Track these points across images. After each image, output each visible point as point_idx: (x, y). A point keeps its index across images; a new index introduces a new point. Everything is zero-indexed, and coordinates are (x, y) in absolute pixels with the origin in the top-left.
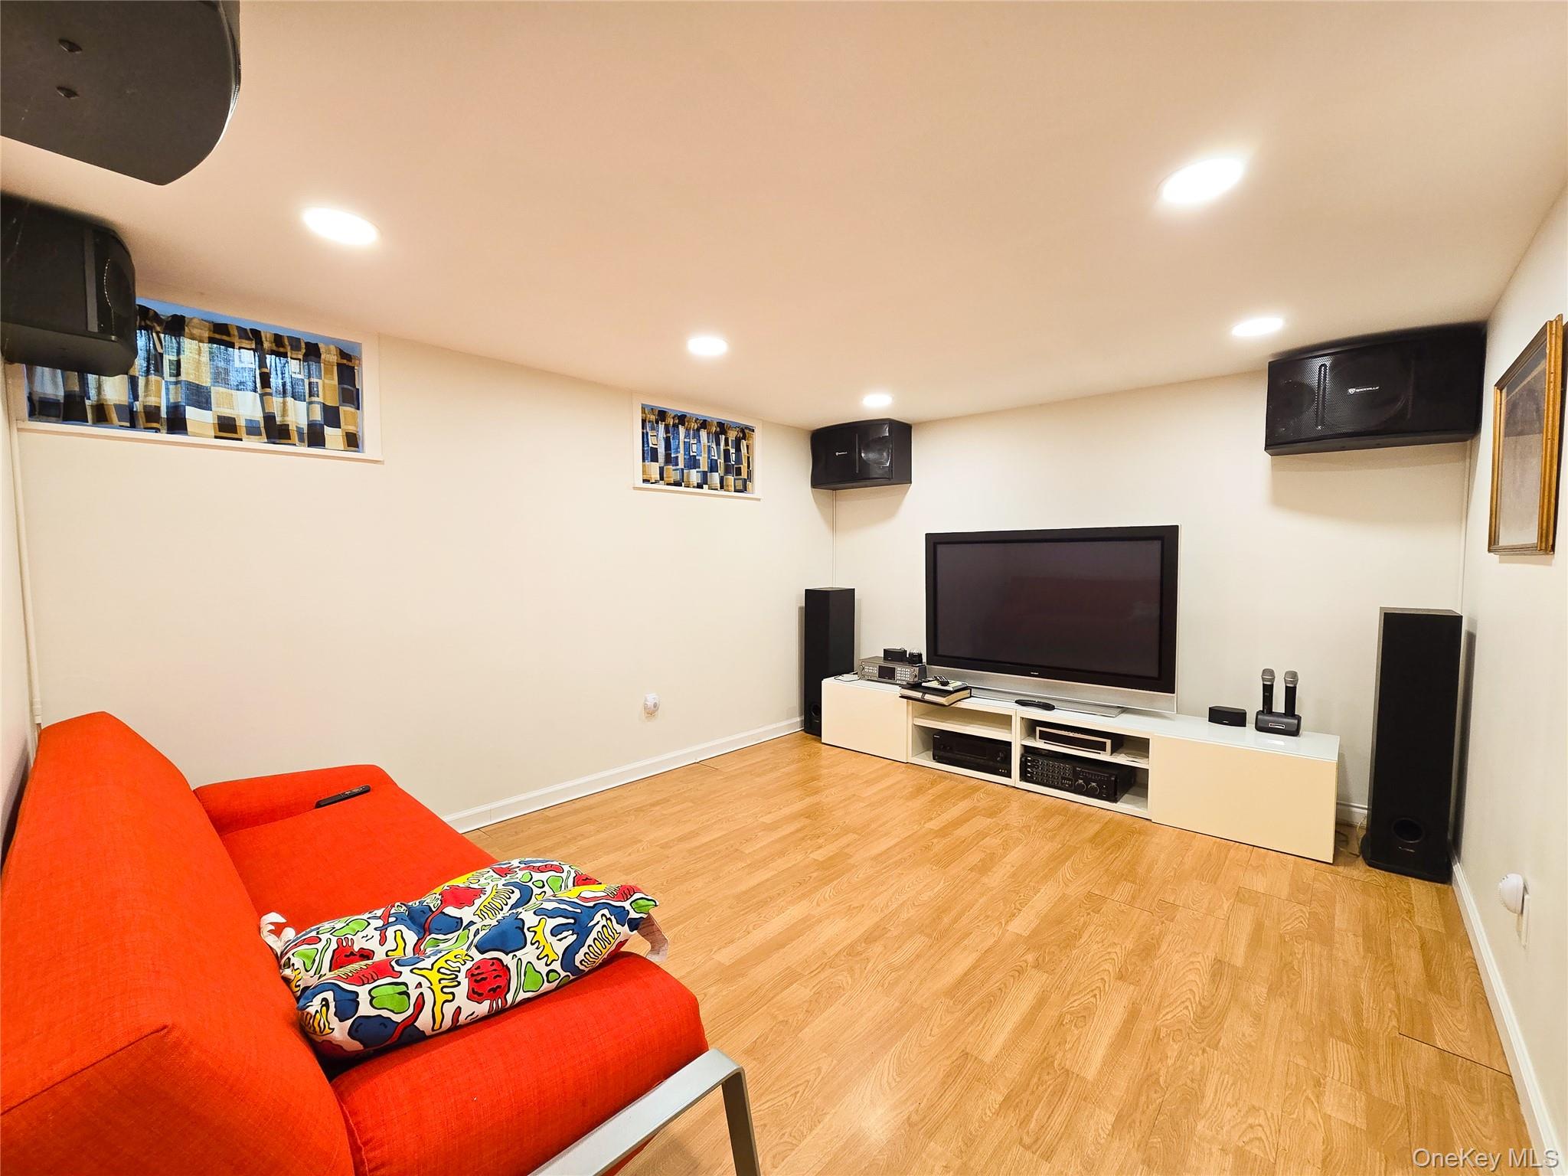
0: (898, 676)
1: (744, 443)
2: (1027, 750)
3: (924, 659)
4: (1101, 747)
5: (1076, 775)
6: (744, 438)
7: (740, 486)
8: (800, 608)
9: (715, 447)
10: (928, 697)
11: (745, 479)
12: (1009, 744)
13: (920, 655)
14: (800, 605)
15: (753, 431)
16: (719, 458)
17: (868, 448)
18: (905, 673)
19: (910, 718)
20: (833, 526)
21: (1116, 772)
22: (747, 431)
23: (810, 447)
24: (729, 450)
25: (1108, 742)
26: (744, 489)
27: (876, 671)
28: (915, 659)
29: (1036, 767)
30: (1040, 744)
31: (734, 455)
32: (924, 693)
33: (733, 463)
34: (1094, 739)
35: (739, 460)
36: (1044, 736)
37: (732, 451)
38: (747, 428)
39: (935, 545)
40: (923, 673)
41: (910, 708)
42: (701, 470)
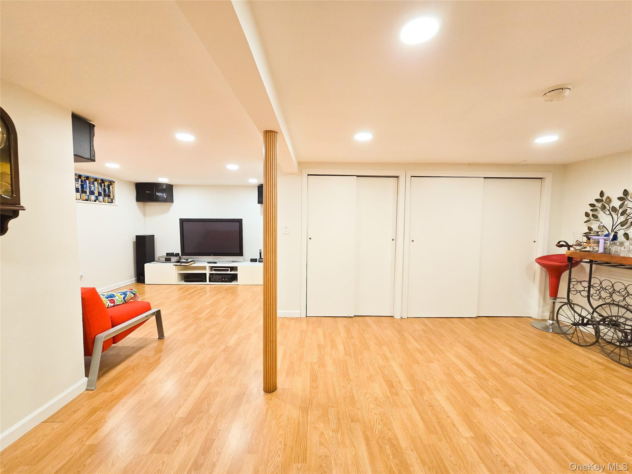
0: (172, 260)
1: (111, 186)
2: (210, 274)
3: (180, 255)
4: (228, 270)
5: (222, 278)
6: (111, 185)
7: (110, 200)
8: (134, 242)
9: (100, 188)
10: (182, 264)
11: (112, 199)
12: (206, 274)
13: (179, 254)
14: (133, 241)
15: (114, 182)
16: (102, 191)
17: (159, 192)
18: (174, 259)
19: (177, 271)
20: (144, 214)
21: (231, 275)
22: (112, 182)
23: (135, 188)
24: (105, 189)
25: (229, 269)
26: (112, 202)
27: (164, 259)
28: (177, 255)
29: (213, 279)
30: (214, 272)
31: (107, 190)
32: (181, 263)
33: (107, 193)
34: (225, 268)
35: (109, 192)
36: (215, 270)
37: (107, 189)
38: (112, 181)
39: (183, 222)
40: (180, 258)
41: (177, 268)
42: (95, 195)
